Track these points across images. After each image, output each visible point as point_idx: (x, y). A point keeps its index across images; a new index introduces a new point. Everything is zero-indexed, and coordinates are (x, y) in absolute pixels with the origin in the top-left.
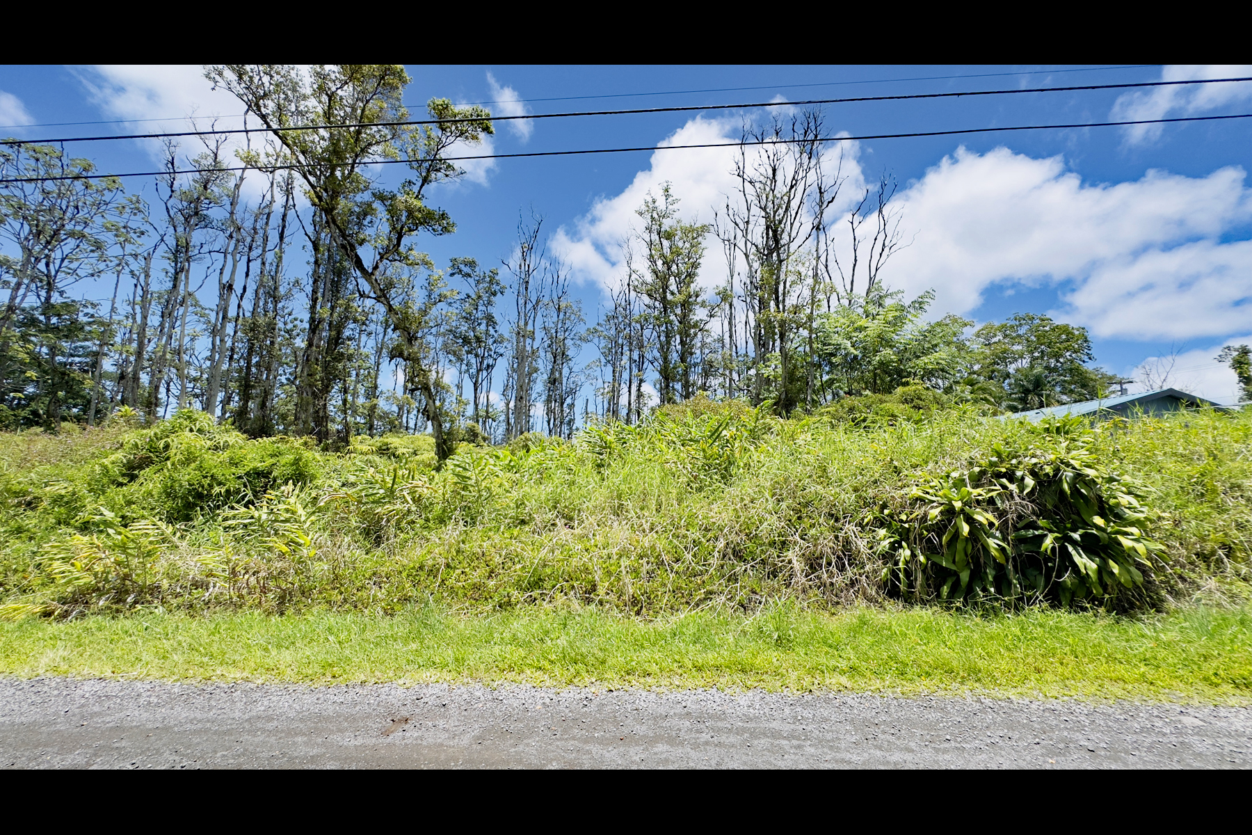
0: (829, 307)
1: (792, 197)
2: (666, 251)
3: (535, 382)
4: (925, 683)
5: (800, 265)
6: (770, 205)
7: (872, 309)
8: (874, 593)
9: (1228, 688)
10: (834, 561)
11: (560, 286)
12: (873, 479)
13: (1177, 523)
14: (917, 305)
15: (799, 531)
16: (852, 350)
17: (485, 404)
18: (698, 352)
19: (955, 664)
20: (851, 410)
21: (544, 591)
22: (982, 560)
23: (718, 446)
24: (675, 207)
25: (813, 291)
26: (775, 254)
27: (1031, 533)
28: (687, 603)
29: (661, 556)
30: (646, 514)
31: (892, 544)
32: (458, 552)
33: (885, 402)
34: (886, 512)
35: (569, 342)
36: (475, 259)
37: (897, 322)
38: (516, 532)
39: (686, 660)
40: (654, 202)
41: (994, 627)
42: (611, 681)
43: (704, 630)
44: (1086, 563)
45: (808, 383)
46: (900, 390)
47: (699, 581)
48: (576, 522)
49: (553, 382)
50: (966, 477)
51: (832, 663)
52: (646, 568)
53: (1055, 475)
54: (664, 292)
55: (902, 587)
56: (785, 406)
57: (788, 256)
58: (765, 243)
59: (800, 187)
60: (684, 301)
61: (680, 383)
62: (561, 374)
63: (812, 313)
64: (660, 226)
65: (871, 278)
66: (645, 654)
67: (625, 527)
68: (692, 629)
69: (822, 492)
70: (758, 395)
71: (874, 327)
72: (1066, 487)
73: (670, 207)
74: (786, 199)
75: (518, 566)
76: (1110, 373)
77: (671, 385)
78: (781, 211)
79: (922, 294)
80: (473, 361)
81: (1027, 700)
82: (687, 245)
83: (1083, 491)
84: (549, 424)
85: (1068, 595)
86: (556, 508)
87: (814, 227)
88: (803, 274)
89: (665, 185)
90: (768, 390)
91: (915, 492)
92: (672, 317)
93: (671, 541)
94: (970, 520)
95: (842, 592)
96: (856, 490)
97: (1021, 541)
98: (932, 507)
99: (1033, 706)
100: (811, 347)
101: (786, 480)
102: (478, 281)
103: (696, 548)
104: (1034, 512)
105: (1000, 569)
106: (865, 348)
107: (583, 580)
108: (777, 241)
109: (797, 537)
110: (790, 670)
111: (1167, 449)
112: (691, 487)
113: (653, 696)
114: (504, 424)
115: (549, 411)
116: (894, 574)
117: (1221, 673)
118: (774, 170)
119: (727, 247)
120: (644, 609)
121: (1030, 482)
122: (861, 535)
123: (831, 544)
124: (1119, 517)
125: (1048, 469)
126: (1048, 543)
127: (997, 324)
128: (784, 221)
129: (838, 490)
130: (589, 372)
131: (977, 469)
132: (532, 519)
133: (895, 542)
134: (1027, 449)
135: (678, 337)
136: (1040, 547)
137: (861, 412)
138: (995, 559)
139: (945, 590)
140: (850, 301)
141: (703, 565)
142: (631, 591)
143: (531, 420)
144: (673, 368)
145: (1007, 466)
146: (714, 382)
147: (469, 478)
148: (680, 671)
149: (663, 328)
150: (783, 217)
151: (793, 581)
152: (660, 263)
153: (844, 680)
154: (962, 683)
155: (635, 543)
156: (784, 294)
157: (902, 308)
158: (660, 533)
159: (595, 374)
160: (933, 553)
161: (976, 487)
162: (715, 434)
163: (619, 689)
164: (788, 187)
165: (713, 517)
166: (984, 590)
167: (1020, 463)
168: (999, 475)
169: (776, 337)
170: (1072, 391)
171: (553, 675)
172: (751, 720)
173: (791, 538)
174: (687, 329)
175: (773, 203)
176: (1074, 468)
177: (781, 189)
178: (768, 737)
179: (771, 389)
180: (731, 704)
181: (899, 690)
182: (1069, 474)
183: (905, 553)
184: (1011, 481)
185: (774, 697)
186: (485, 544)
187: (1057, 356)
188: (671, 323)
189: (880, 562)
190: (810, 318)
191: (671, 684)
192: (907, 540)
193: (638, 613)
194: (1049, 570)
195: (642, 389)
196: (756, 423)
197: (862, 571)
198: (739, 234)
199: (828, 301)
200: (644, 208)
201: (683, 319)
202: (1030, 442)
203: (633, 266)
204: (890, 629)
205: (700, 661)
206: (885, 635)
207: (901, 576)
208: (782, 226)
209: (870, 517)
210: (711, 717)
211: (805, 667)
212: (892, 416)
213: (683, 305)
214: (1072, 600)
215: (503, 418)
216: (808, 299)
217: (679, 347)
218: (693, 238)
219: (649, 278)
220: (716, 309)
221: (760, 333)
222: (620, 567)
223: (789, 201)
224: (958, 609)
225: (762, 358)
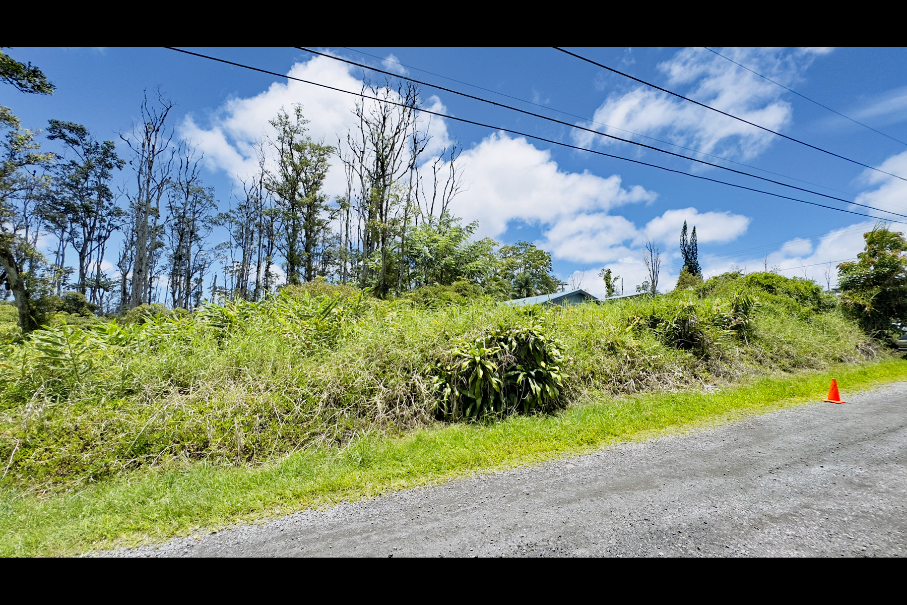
0: (417, 223)
1: (395, 141)
2: (296, 160)
3: (159, 256)
4: (451, 473)
5: (398, 191)
6: (380, 143)
7: (443, 229)
8: (428, 419)
9: (585, 445)
10: (405, 400)
11: (190, 172)
12: (432, 344)
13: (575, 363)
14: (469, 229)
15: (383, 381)
16: (429, 255)
17: (95, 273)
18: (320, 244)
19: (468, 457)
20: (426, 295)
21: (151, 455)
22: (488, 391)
23: (328, 320)
24: (306, 126)
25: (406, 211)
26: (382, 180)
27: (512, 373)
28: (294, 444)
29: (273, 409)
30: (263, 377)
31: (441, 385)
32: (41, 429)
33: (446, 290)
34: (439, 365)
35: (198, 224)
36: (85, 127)
37: (457, 239)
38: (120, 402)
39: (287, 492)
40: (287, 118)
41: (491, 431)
42: (215, 525)
43: (305, 464)
44: (535, 387)
45: (399, 275)
46: (455, 283)
47: (305, 426)
48: (192, 388)
49: (179, 258)
50: (484, 342)
51: (397, 471)
52: (259, 421)
53: (526, 339)
54: (293, 194)
55: (445, 412)
56: (382, 291)
57: (391, 183)
58: (375, 170)
59: (402, 135)
60: (310, 203)
61: (304, 268)
62: (188, 251)
63: (404, 226)
64: (291, 138)
65: (443, 208)
66: (251, 494)
67: (242, 390)
68: (295, 466)
69: (400, 353)
70: (364, 281)
71: (443, 241)
72: (530, 346)
73: (301, 125)
74: (391, 141)
75: (121, 436)
76: (559, 279)
77: (296, 269)
78: (388, 150)
79: (472, 222)
80: (80, 230)
81: (502, 471)
82: (315, 159)
83: (538, 348)
84: (174, 296)
85: (527, 406)
86: (170, 376)
87: (409, 166)
88: (400, 198)
89: (298, 106)
90: (372, 278)
91: (456, 351)
92: (299, 214)
93: (283, 397)
94: (484, 368)
95: (409, 420)
96: (422, 351)
97: (509, 378)
98: (464, 361)
99: (505, 475)
100: (403, 250)
101: (376, 346)
102: (88, 151)
103: (304, 401)
104: (515, 361)
105: (497, 395)
106: (437, 254)
107: (195, 440)
108: (383, 171)
109: (381, 386)
110: (367, 483)
111: (575, 323)
112: (304, 354)
113: (255, 528)
114: (120, 294)
115: (175, 284)
116: (441, 405)
117: (584, 438)
118: (384, 118)
119: (348, 167)
120: (255, 456)
121: (514, 344)
122: (423, 381)
123: (404, 389)
124: (552, 361)
125: (523, 336)
126: (520, 378)
127: (510, 246)
128: (389, 157)
129: (410, 352)
130: (219, 251)
131: (489, 337)
132: (140, 388)
133: (443, 384)
134: (514, 325)
135: (303, 231)
136: (516, 381)
137: (431, 297)
138: (495, 390)
139: (468, 411)
140: (430, 221)
141: (309, 413)
142: (243, 442)
143: (153, 291)
144: (298, 255)
145: (505, 335)
146: (331, 269)
147: (61, 353)
148: (281, 502)
149: (291, 222)
150: (389, 154)
151: (377, 417)
152: (290, 169)
153: (403, 482)
154: (471, 469)
155: (251, 402)
156: (386, 210)
157: (461, 231)
158: (274, 391)
159: (226, 254)
160: (463, 389)
161: (488, 347)
162: (327, 312)
163: (223, 530)
164: (394, 133)
165: (320, 376)
166: (489, 409)
167: (511, 333)
168: (500, 340)
169: (380, 240)
170: (542, 288)
171: (153, 532)
172: (335, 526)
173: (377, 387)
174: (311, 224)
175: (382, 142)
176: (535, 335)
177: (388, 133)
178: (346, 537)
179: (374, 276)
180: (321, 518)
181: (435, 481)
182: (532, 338)
183: (448, 391)
184: (506, 344)
185: (354, 505)
186: (79, 418)
187: (537, 268)
188: (298, 219)
189: (433, 398)
190: (403, 229)
191: (272, 514)
192: (449, 382)
193: (249, 460)
194: (520, 393)
195: (270, 270)
196: (358, 303)
197: (422, 405)
198: (357, 160)
199: (416, 219)
200: (277, 120)
201: (309, 217)
202: (516, 320)
203: (266, 168)
204: (434, 442)
205: (299, 490)
206: (432, 445)
207: (445, 405)
208: (388, 160)
209: (429, 369)
210: (303, 532)
211: (378, 478)
212: (450, 300)
213: (308, 206)
214: (529, 410)
215: (118, 287)
216: (403, 215)
217: (304, 239)
218: (320, 155)
219: (280, 180)
220: (336, 213)
221: (368, 235)
222: (234, 423)
223: (393, 144)
224: (474, 423)
225: (369, 254)
